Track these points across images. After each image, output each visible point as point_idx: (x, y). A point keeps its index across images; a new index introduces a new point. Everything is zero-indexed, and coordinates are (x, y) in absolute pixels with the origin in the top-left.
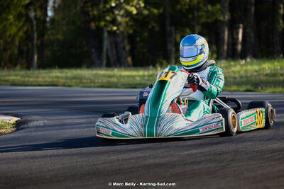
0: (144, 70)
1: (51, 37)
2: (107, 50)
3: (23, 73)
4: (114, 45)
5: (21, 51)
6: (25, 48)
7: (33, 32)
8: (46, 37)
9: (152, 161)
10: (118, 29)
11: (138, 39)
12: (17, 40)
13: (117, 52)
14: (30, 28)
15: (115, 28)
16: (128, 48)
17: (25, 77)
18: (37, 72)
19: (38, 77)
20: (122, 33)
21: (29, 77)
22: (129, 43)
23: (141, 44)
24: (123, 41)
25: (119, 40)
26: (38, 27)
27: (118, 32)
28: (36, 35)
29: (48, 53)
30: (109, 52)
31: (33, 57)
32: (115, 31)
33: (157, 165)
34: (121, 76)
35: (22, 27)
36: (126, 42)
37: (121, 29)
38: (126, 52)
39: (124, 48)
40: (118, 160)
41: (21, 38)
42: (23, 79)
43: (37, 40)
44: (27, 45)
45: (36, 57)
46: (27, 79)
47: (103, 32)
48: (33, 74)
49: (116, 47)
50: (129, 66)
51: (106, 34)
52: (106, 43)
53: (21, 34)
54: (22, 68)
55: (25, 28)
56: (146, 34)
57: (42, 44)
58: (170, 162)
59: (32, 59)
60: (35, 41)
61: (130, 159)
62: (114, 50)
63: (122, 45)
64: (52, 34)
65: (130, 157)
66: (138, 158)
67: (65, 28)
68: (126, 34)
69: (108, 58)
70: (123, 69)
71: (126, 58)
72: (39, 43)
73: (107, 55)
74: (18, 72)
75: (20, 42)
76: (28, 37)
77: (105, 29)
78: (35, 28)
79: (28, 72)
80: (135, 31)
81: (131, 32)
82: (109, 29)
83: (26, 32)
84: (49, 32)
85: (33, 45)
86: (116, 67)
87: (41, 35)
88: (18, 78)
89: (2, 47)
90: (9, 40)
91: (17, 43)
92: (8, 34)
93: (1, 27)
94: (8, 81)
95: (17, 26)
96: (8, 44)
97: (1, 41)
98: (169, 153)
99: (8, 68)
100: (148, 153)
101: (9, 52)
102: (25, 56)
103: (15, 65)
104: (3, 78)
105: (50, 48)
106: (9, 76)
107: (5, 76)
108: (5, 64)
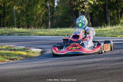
0: (97, 28)
1: (56, 14)
3: (44, 30)
5: (43, 21)
6: (45, 19)
7: (48, 12)
8: (54, 14)
9: (100, 68)
10: (85, 11)
11: (94, 15)
15: (84, 10)
17: (45, 32)
18: (50, 29)
19: (50, 32)
20: (87, 12)
21: (47, 32)
22: (90, 17)
23: (96, 17)
24: (87, 16)
26: (50, 11)
27: (85, 12)
29: (55, 21)
32: (84, 11)
33: (102, 70)
35: (44, 10)
37: (87, 11)
38: (89, 20)
40: (85, 68)
41: (43, 15)
43: (50, 15)
44: (46, 18)
45: (50, 23)
46: (46, 33)
47: (79, 12)
48: (48, 30)
53: (43, 13)
54: (44, 28)
55: (45, 11)
56: (98, 13)
57: (53, 17)
59: (48, 24)
60: (49, 16)
64: (57, 13)
65: (90, 66)
66: (94, 66)
67: (62, 10)
68: (89, 13)
71: (89, 23)
72: (51, 17)
74: (42, 30)
76: (47, 14)
79: (46, 30)
80: (93, 11)
81: (91, 12)
82: (81, 11)
83: (46, 12)
84: (56, 12)
85: (48, 18)
87: (52, 13)
88: (42, 32)
89: (35, 19)
90: (38, 16)
91: (42, 17)
92: (38, 13)
93: (34, 10)
94: (38, 34)
95: (41, 10)
96: (38, 18)
97: (35, 16)
98: (107, 64)
99: (38, 28)
100: (98, 64)
101: (38, 21)
102: (45, 22)
103: (41, 27)
104: (35, 33)
105: (56, 19)
106: (38, 31)
107: (37, 31)
108: (37, 26)
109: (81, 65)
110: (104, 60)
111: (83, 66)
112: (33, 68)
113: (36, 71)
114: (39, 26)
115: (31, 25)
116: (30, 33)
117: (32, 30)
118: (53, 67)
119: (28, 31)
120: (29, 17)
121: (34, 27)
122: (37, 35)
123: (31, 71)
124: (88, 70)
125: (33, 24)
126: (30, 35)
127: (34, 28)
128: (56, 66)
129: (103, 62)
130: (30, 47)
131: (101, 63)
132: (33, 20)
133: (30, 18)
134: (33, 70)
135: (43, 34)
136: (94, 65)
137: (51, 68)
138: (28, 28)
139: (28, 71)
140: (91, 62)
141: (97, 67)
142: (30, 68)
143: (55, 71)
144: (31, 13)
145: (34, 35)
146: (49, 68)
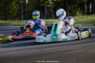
1: (28, 9)
2: (46, 13)
3: (18, 21)
4: (48, 12)
5: (17, 14)
6: (19, 13)
7: (21, 8)
8: (26, 9)
9: (62, 50)
10: (50, 6)
11: (57, 9)
12: (16, 10)
13: (50, 14)
14: (20, 6)
15: (49, 6)
16: (53, 12)
17: (19, 23)
18: (23, 21)
19: (23, 23)
20: (51, 7)
21: (21, 23)
22: (53, 11)
24: (51, 10)
25: (50, 9)
26: (23, 6)
27: (50, 7)
28: (22, 9)
29: (26, 15)
30: (47, 14)
31: (21, 16)
33: (64, 51)
34: (51, 22)
35: (17, 6)
36: (53, 10)
37: (51, 6)
38: (53, 14)
39: (52, 12)
40: (51, 50)
41: (17, 10)
42: (18, 23)
43: (23, 10)
44: (20, 12)
45: (22, 16)
46: (20, 24)
47: (45, 7)
48: (22, 22)
49: (49, 12)
50: (54, 18)
51: (46, 8)
52: (46, 11)
53: (17, 9)
54: (18, 20)
55: (19, 7)
57: (25, 12)
58: (68, 50)
59: (21, 17)
61: (55, 49)
62: (49, 13)
63: (51, 11)
64: (28, 8)
65: (55, 48)
66: (58, 49)
67: (32, 6)
68: (52, 8)
69: (47, 16)
70: (52, 19)
71: (53, 16)
72: (23, 11)
73: (46, 15)
74: (17, 21)
75: (17, 11)
76: (20, 10)
77: (45, 6)
78: (22, 6)
79: (20, 21)
80: (55, 6)
81: (54, 7)
82: (47, 6)
83: (19, 8)
84: (27, 8)
85: (21, 12)
86: (50, 19)
87: (24, 9)
88: (17, 23)
89: (11, 13)
90: (13, 11)
91: (16, 12)
92: (13, 9)
93: (10, 6)
94: (13, 24)
95: (16, 6)
96: (13, 12)
97: (11, 11)
98: (68, 47)
99: (13, 20)
100: (61, 47)
101: (14, 15)
102: (19, 16)
103: (16, 19)
104: (12, 24)
105: (27, 13)
106: (14, 23)
107: (12, 23)
108: (12, 19)
109: (48, 48)
110: (65, 44)
111: (49, 49)
112: (11, 51)
113: (13, 53)
114: (14, 18)
115: (8, 18)
116: (7, 24)
117: (9, 22)
118: (26, 50)
119: (6, 23)
120: (6, 12)
121: (10, 19)
122: (13, 26)
123: (9, 53)
124: (54, 52)
125: (10, 17)
126: (8, 26)
127: (11, 21)
128: (28, 49)
129: (65, 45)
130: (8, 35)
131: (63, 46)
132: (9, 14)
133: (8, 12)
134: (11, 53)
135: (18, 25)
136: (58, 47)
137: (25, 50)
138: (6, 20)
139: (7, 53)
140: (56, 45)
141: (60, 49)
142: (8, 51)
143: (28, 53)
144: (8, 9)
145: (11, 26)
146: (23, 50)
